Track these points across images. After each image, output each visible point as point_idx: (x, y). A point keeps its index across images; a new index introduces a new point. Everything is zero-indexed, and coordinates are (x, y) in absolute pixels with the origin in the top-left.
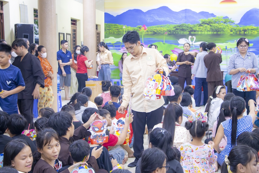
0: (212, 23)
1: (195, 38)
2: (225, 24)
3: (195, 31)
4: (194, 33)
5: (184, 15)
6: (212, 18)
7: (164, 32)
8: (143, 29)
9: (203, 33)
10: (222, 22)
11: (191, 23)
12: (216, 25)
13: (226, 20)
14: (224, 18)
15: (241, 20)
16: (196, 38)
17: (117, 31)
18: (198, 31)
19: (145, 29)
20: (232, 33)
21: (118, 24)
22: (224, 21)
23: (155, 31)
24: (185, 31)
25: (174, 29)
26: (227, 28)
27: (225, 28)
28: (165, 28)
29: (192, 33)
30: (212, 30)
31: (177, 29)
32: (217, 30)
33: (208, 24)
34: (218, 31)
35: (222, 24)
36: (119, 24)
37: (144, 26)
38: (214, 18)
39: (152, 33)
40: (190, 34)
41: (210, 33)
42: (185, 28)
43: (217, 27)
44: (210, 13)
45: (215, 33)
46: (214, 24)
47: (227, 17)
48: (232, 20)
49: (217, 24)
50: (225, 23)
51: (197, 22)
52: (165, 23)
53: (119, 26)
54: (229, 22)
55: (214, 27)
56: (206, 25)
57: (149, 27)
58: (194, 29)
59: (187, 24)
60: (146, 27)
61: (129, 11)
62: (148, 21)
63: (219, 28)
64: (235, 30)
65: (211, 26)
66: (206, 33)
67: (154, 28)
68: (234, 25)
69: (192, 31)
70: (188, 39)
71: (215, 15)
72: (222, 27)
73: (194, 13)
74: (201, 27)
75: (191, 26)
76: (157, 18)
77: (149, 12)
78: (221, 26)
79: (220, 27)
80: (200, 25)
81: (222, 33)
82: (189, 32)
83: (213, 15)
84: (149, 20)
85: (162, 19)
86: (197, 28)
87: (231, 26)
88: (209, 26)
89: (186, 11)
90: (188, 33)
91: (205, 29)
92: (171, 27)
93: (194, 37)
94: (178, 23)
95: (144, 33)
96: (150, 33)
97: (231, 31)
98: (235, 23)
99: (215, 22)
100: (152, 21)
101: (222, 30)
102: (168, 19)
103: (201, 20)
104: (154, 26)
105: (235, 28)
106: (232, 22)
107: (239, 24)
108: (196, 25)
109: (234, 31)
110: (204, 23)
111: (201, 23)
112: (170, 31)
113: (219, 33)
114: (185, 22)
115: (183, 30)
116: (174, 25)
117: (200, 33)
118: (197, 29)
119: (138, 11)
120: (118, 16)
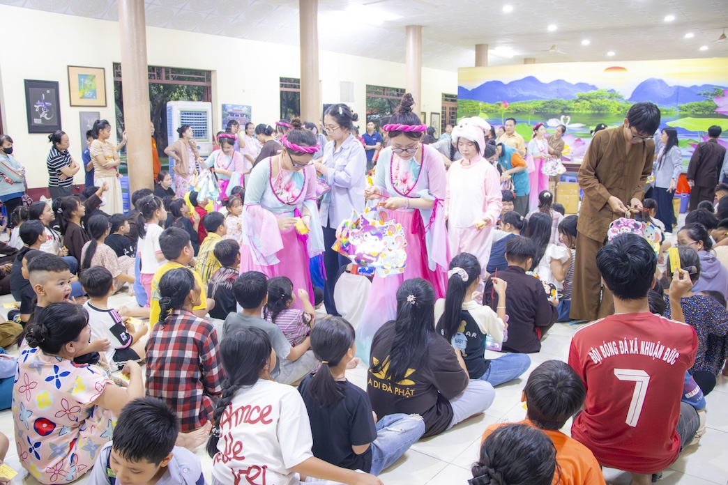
0: (592, 98)
1: (569, 118)
2: (610, 100)
3: (569, 109)
4: (568, 111)
5: (556, 87)
6: (593, 91)
7: (529, 110)
8: (503, 106)
9: (580, 112)
10: (606, 97)
11: (565, 99)
12: (598, 101)
13: (612, 94)
14: (608, 91)
15: (632, 95)
16: (571, 119)
17: (472, 109)
18: (574, 109)
19: (506, 106)
20: (619, 112)
21: (473, 101)
22: (609, 95)
23: (519, 109)
24: (557, 108)
25: (542, 106)
26: (612, 105)
27: (609, 106)
28: (530, 105)
29: (566, 111)
30: (593, 108)
31: (546, 107)
32: (600, 108)
33: (587, 100)
34: (601, 110)
35: (606, 99)
36: (475, 99)
37: (504, 102)
38: (596, 91)
39: (515, 111)
40: (563, 113)
41: (589, 112)
42: (556, 105)
43: (599, 103)
44: (591, 84)
45: (596, 112)
46: (595, 100)
47: (613, 90)
48: (619, 94)
49: (600, 100)
50: (610, 98)
51: (573, 97)
52: (531, 98)
53: (474, 102)
54: (616, 97)
55: (595, 103)
56: (584, 101)
57: (511, 104)
58: (568, 106)
59: (559, 100)
60: (507, 104)
61: (488, 83)
62: (510, 96)
63: (602, 106)
64: (624, 108)
65: (591, 102)
66: (584, 112)
67: (518, 105)
68: (622, 102)
69: (565, 109)
70: (560, 119)
71: (597, 87)
72: (606, 104)
73: (569, 85)
74: (578, 104)
75: (565, 101)
76: (521, 92)
77: (512, 84)
78: (606, 102)
79: (603, 104)
80: (577, 101)
81: (605, 112)
82: (562, 110)
83: (594, 87)
84: (511, 94)
85: (526, 93)
86: (572, 105)
87: (618, 103)
88: (588, 102)
89: (558, 82)
90: (560, 111)
91: (584, 107)
92: (539, 104)
93: (567, 117)
94: (548, 98)
95: (504, 112)
96: (511, 111)
97: (618, 110)
98: (623, 99)
99: (597, 97)
100: (514, 96)
101: (606, 108)
102: (535, 93)
103: (577, 94)
104: (516, 103)
105: (624, 106)
106: (620, 98)
107: (630, 100)
108: (571, 100)
109: (622, 110)
110: (581, 98)
111: (578, 98)
112: (536, 109)
113: (602, 112)
114: (557, 97)
115: (554, 107)
116: (542, 101)
117: (575, 112)
118: (573, 107)
119: (498, 84)
120: (473, 90)
